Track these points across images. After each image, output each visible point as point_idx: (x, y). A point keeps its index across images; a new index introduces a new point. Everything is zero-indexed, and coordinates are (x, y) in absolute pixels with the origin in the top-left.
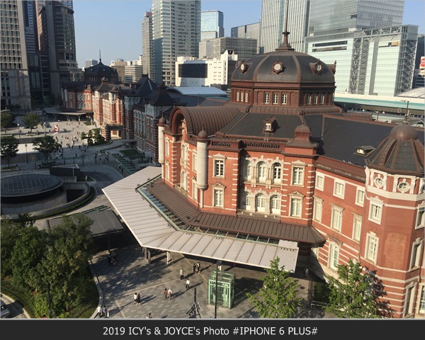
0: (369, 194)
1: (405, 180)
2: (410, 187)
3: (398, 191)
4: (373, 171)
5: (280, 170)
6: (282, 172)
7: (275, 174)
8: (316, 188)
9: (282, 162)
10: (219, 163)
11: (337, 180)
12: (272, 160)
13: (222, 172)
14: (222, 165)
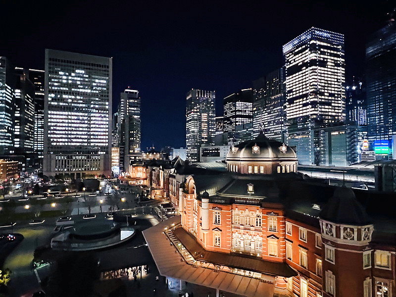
0: (324, 240)
1: (349, 230)
2: (353, 235)
3: (344, 238)
4: (325, 222)
5: (260, 220)
6: (261, 221)
7: (257, 222)
8: (286, 233)
9: (261, 215)
10: (217, 215)
11: (301, 228)
12: (254, 212)
13: (219, 220)
14: (219, 216)
